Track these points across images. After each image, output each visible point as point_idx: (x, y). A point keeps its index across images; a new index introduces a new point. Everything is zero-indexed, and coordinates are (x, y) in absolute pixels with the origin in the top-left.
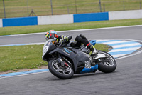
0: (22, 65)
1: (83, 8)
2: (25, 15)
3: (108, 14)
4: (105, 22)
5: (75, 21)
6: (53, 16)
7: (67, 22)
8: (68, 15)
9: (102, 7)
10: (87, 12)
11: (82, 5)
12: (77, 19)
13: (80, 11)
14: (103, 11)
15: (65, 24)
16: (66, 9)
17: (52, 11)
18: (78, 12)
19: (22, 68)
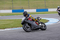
0: (18, 26)
2: (20, 9)
4: (47, 12)
6: (29, 10)
7: (34, 12)
10: (41, 8)
11: (39, 6)
12: (37, 11)
14: (46, 8)
16: (34, 7)
17: (29, 8)
18: (38, 8)
19: (18, 27)
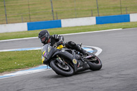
1: (37, 16)
3: (60, 21)
5: (29, 29)
7: (21, 30)
8: (22, 24)
9: (55, 15)
10: (41, 20)
13: (34, 19)
14: (55, 18)
15: (19, 32)
16: (20, 17)
17: (7, 20)
18: (32, 20)
